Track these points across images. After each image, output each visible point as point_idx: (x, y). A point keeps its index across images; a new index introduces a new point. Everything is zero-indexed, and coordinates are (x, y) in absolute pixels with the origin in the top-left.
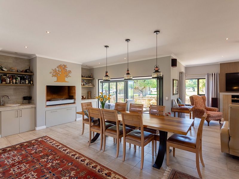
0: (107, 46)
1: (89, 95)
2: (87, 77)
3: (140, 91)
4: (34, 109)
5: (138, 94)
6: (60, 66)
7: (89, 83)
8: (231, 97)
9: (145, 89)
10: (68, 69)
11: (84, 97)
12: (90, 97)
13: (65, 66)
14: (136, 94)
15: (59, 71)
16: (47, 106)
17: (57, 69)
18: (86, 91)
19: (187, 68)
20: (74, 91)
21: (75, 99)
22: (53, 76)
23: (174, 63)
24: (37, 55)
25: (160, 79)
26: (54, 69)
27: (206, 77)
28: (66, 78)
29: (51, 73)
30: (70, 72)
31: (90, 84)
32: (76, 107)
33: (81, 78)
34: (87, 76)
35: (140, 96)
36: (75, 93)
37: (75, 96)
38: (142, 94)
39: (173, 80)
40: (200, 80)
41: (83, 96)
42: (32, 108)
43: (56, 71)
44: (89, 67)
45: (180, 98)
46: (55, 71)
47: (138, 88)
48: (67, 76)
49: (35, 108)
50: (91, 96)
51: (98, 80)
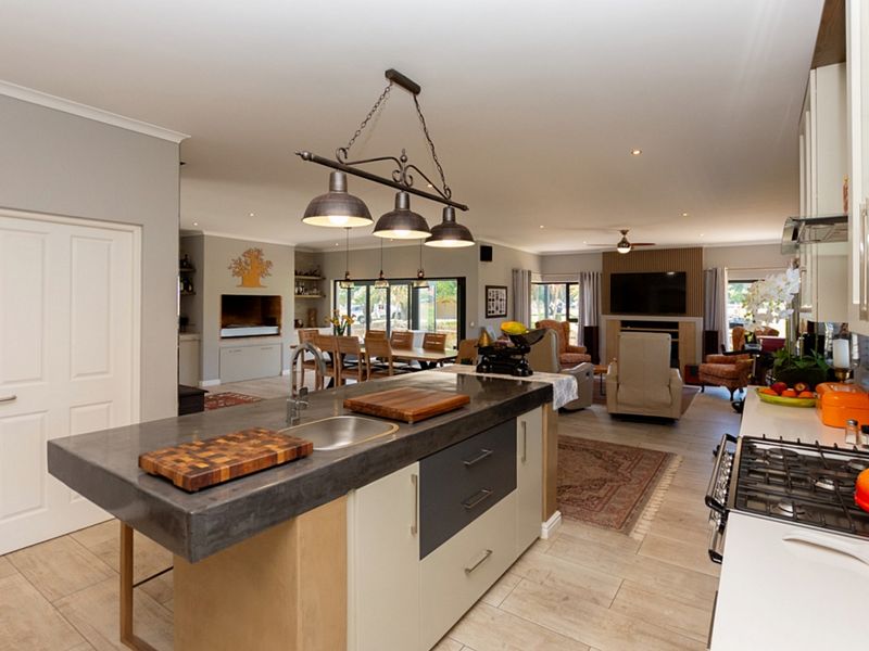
1: (311, 316)
2: (306, 275)
4: (196, 343)
6: (248, 253)
7: (312, 289)
8: (619, 324)
10: (265, 258)
11: (300, 322)
12: (313, 323)
13: (259, 252)
15: (246, 263)
16: (223, 338)
17: (243, 259)
18: (304, 309)
20: (277, 308)
21: (280, 326)
22: (236, 274)
24: (205, 233)
25: (461, 282)
26: (236, 258)
27: (579, 281)
28: (261, 279)
29: (230, 268)
30: (269, 264)
31: (315, 291)
32: (282, 344)
33: (293, 277)
34: (308, 271)
36: (280, 312)
37: (280, 318)
39: (487, 287)
41: (296, 321)
42: (194, 340)
43: (240, 263)
44: (314, 249)
46: (238, 263)
48: (263, 273)
49: (200, 341)
50: (315, 320)
51: (335, 282)
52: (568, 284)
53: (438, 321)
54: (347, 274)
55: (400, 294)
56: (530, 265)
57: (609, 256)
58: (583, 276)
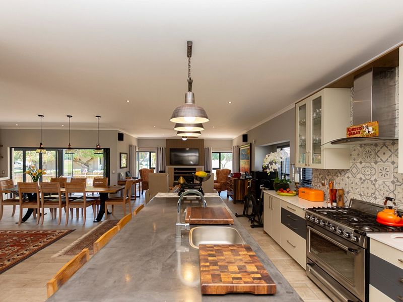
0: (41, 116)
3: (83, 165)
5: (80, 170)
8: (173, 169)
9: (92, 161)
14: (76, 170)
19: (139, 140)
23: (121, 137)
27: (156, 151)
35: (83, 172)
38: (86, 169)
39: (120, 154)
40: (152, 153)
45: (129, 172)
47: (80, 160)
51: (11, 148)
52: (150, 153)
53: (74, 170)
54: (41, 144)
55: (49, 156)
56: (135, 143)
57: (169, 141)
58: (158, 149)
